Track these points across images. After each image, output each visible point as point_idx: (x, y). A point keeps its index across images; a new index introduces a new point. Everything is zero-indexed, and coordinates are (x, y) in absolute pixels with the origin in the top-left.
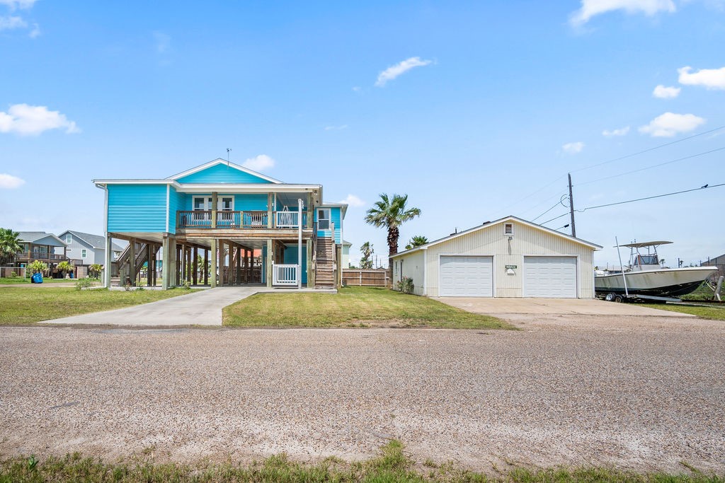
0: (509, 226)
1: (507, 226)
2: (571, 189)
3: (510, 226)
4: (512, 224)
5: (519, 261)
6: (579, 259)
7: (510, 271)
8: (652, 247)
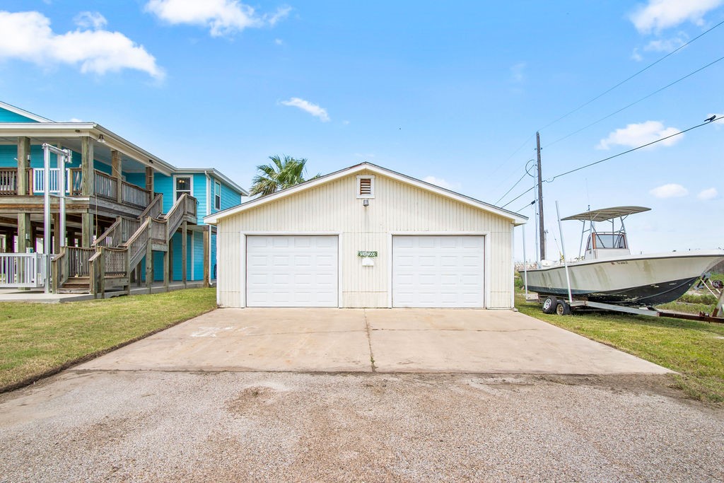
0: (366, 182)
1: (363, 181)
2: (539, 152)
3: (368, 181)
4: (372, 178)
5: (382, 244)
6: (488, 239)
7: (367, 261)
8: (617, 220)
